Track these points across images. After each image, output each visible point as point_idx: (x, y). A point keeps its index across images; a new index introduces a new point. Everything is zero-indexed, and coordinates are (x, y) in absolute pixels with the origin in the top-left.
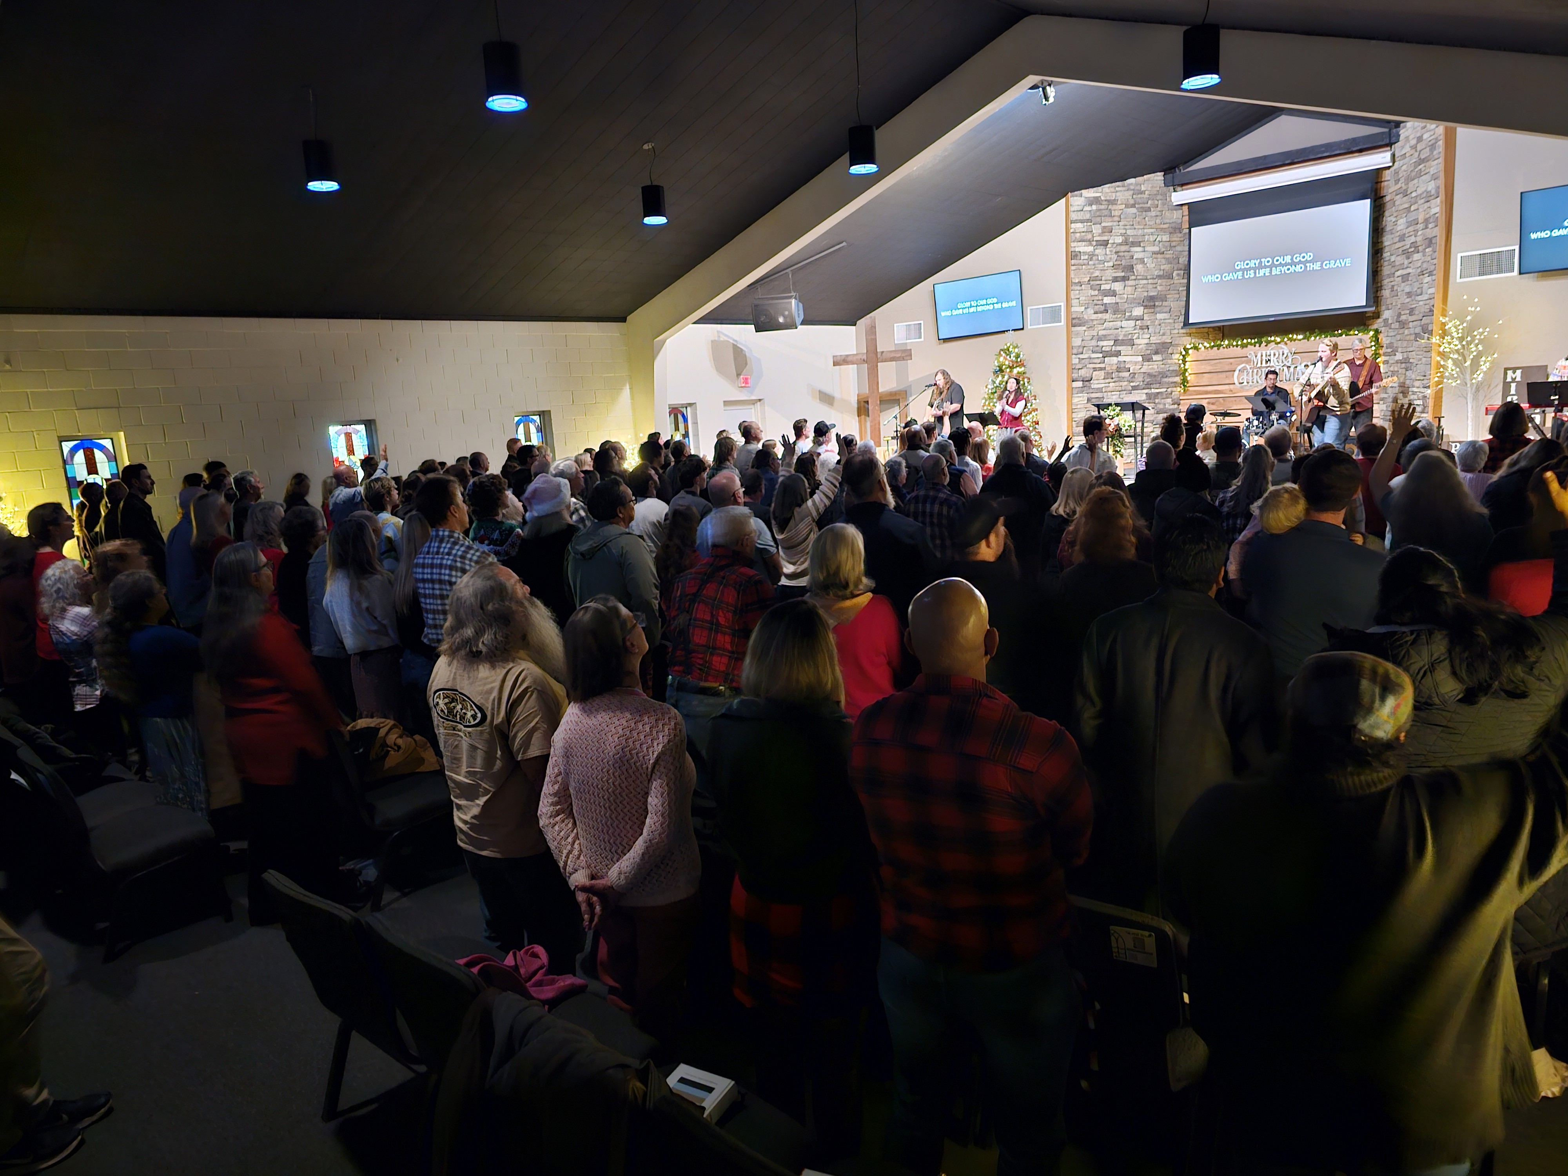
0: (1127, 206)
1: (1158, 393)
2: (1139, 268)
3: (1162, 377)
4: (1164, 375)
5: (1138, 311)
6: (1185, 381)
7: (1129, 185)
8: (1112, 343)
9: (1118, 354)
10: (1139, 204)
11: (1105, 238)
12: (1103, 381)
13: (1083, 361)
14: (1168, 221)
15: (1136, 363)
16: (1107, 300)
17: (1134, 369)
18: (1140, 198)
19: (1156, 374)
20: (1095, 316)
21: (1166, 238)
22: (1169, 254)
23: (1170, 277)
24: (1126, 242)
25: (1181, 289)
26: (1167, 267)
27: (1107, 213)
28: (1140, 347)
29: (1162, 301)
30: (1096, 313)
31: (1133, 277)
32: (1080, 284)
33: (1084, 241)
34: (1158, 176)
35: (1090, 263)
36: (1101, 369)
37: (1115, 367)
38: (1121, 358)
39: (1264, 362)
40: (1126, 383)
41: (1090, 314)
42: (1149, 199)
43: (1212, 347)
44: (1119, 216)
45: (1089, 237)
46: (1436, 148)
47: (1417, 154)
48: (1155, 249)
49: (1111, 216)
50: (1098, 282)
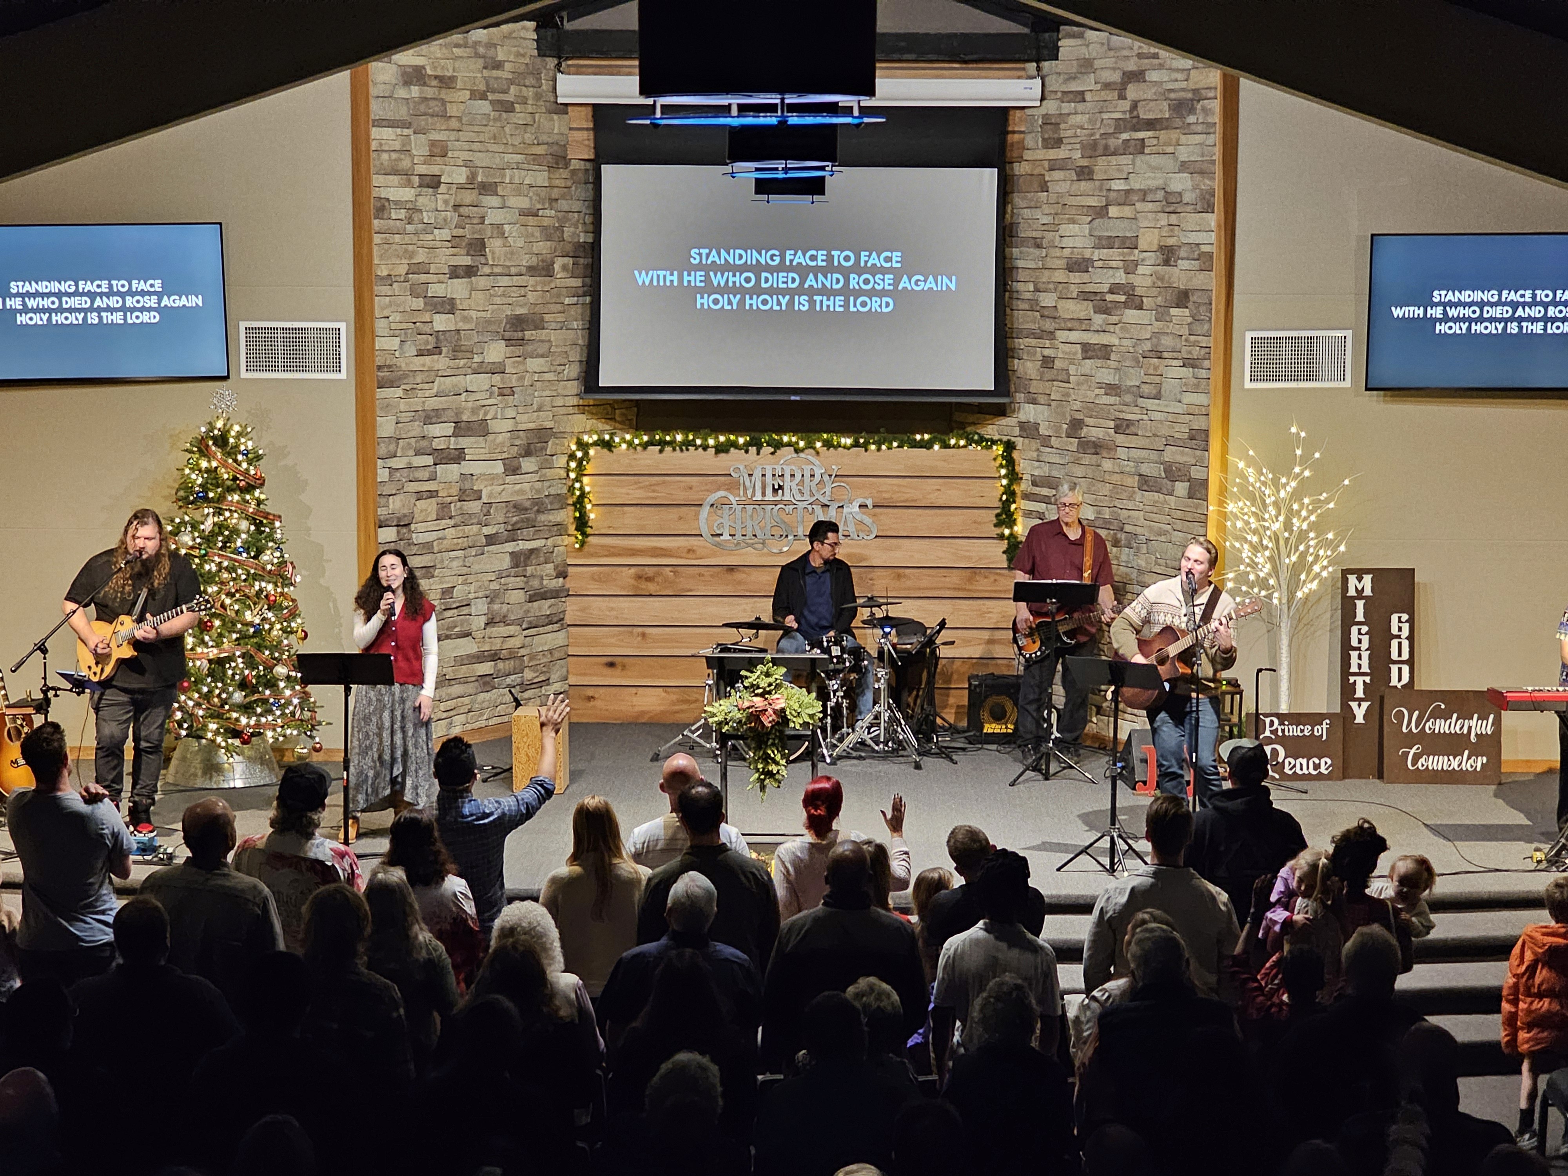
0: (473, 95)
1: (532, 551)
2: (494, 245)
3: (538, 511)
4: (539, 506)
5: (496, 352)
6: (582, 523)
7: (476, 43)
8: (449, 429)
9: (458, 456)
10: (494, 91)
11: (435, 170)
12: (432, 526)
13: (397, 475)
15: (493, 478)
16: (441, 322)
17: (490, 496)
18: (496, 78)
19: (527, 504)
20: (418, 363)
21: (541, 177)
22: (549, 217)
23: (544, 270)
24: (471, 183)
25: (567, 301)
26: (543, 247)
27: (437, 107)
28: (500, 437)
29: (536, 328)
30: (419, 354)
31: (487, 270)
32: (389, 280)
33: (395, 172)
34: (524, 28)
35: (410, 228)
36: (432, 494)
37: (455, 491)
38: (466, 467)
39: (769, 491)
40: (475, 528)
41: (409, 361)
42: (511, 82)
43: (645, 446)
44: (459, 119)
45: (406, 163)
46: (1192, 111)
47: (1126, 105)
48: (523, 203)
49: (445, 116)
50: (423, 278)
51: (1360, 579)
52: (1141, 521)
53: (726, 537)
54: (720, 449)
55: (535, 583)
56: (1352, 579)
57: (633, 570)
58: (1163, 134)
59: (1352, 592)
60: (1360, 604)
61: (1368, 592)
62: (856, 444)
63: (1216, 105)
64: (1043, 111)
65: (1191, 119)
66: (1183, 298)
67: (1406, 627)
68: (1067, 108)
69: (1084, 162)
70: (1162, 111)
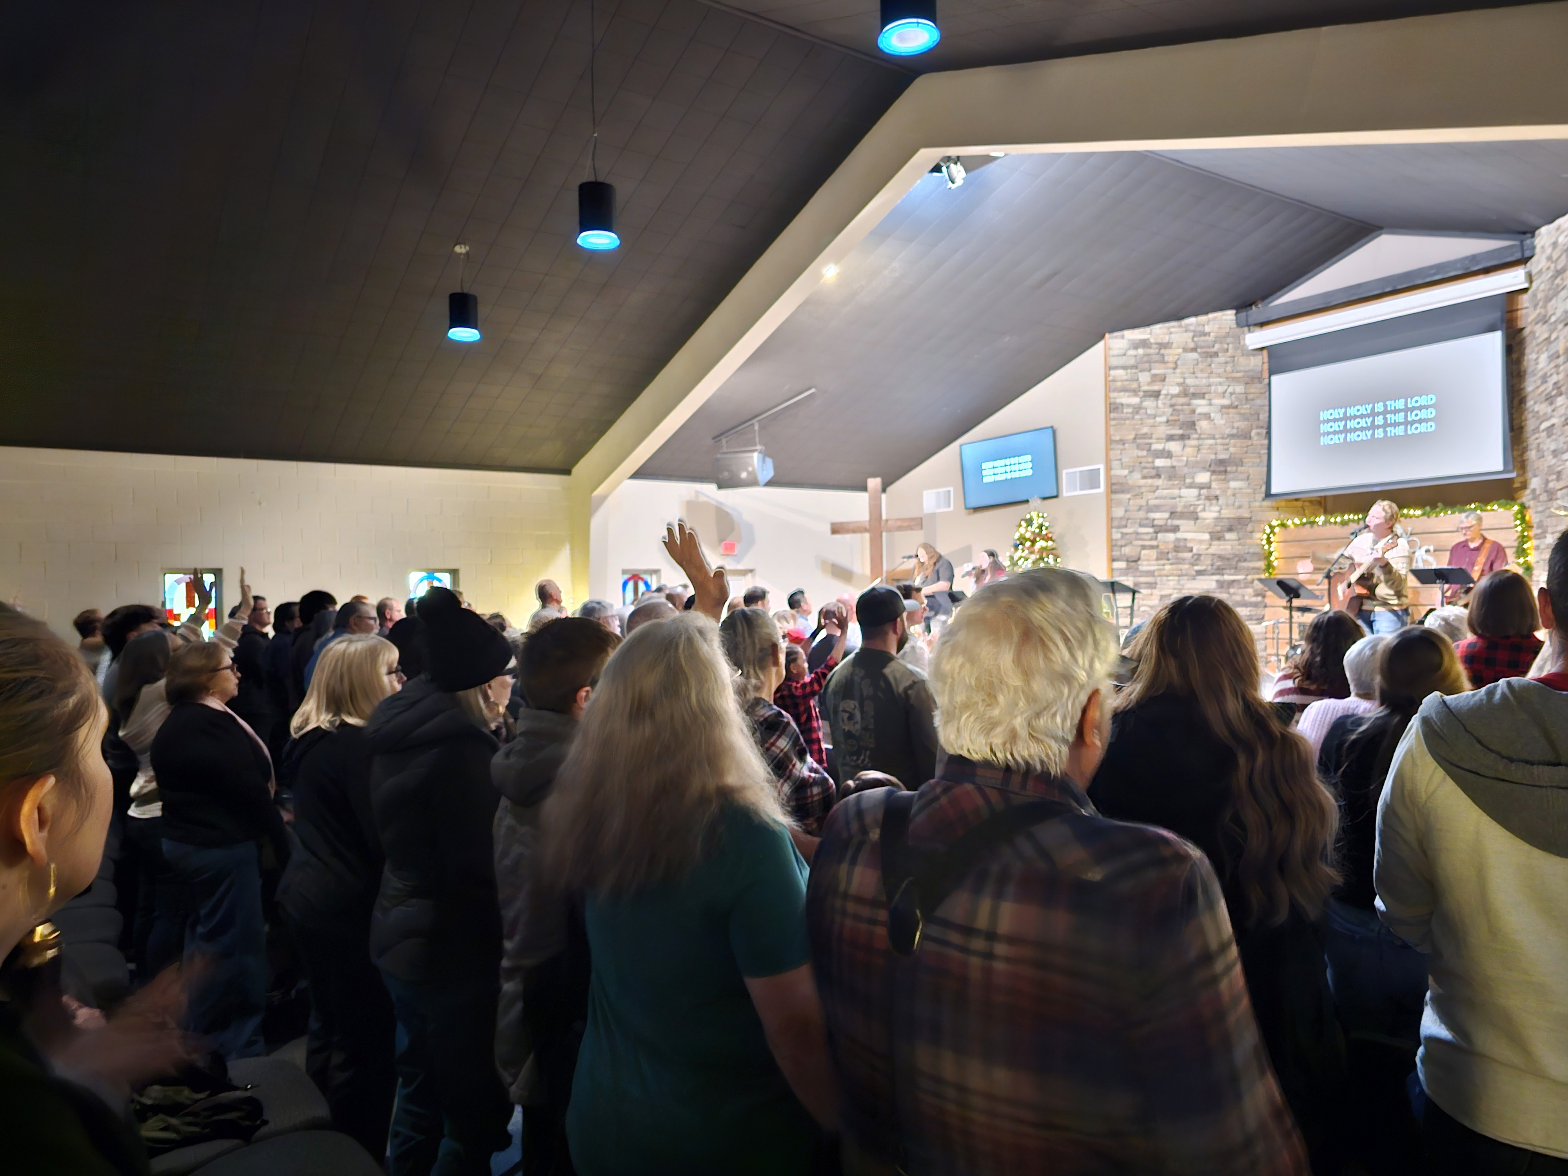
0: (1185, 350)
1: (1233, 581)
2: (1203, 425)
3: (1239, 561)
4: (1241, 558)
5: (1203, 477)
6: (1270, 568)
7: (1188, 325)
8: (1167, 515)
9: (1175, 529)
10: (1202, 347)
11: (1156, 387)
12: (1154, 562)
13: (1128, 536)
14: (1242, 369)
15: (1201, 542)
16: (1159, 462)
17: (1198, 550)
18: (1204, 341)
19: (1231, 556)
20: (1143, 482)
21: (1240, 389)
22: (1245, 408)
23: (1246, 436)
24: (1185, 393)
27: (1157, 358)
28: (1207, 521)
29: (1237, 466)
30: (1144, 477)
31: (1195, 436)
32: (1122, 442)
33: (1128, 391)
34: (1226, 315)
35: (1136, 417)
36: (1154, 547)
37: (1171, 546)
38: (1179, 535)
40: (1187, 566)
41: (1138, 481)
42: (1215, 342)
43: (1304, 525)
44: (1175, 362)
45: (1135, 386)
48: (1226, 402)
49: (1163, 362)
50: (1147, 441)
54: (1343, 523)
64: (1532, 289)
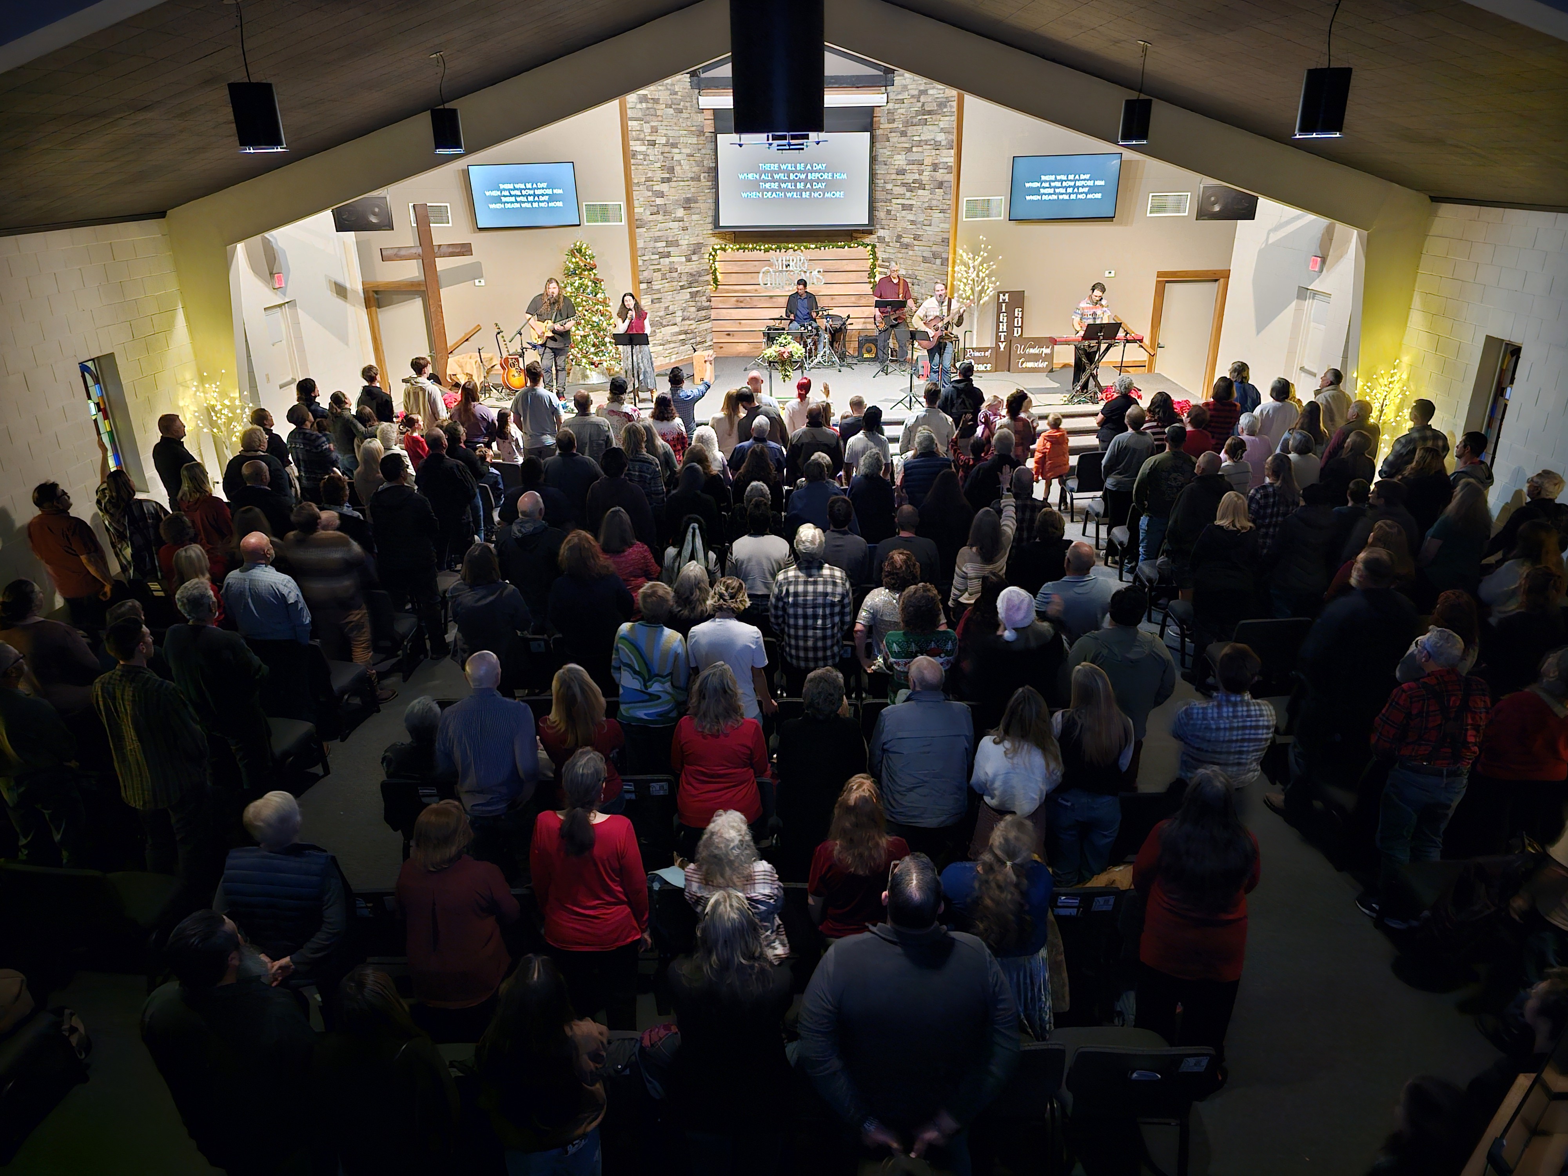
0: (667, 106)
1: (697, 292)
2: (677, 169)
3: (699, 276)
4: (700, 274)
5: (680, 213)
6: (716, 280)
7: (667, 84)
8: (664, 244)
9: (668, 255)
10: (675, 104)
11: (653, 138)
12: (660, 282)
13: (646, 262)
14: (695, 124)
15: (681, 263)
17: (681, 270)
18: (675, 98)
19: (695, 273)
20: (651, 218)
21: (694, 140)
22: (698, 157)
23: (697, 179)
24: (667, 143)
25: (706, 191)
26: (696, 169)
27: (653, 112)
28: (683, 247)
29: (696, 203)
30: (651, 214)
31: (675, 179)
32: (638, 184)
33: (638, 140)
34: (686, 77)
35: (645, 163)
36: (659, 270)
37: (667, 269)
38: (671, 259)
39: (784, 266)
40: (676, 283)
41: (647, 217)
42: (681, 100)
43: (738, 250)
44: (662, 116)
45: (642, 136)
46: (946, 106)
47: (920, 104)
48: (688, 151)
49: (656, 116)
50: (651, 183)
51: (1004, 295)
52: (923, 275)
53: (769, 285)
54: (766, 251)
55: (699, 304)
56: (1001, 295)
57: (735, 298)
58: (934, 117)
59: (1001, 301)
60: (1004, 305)
61: (1007, 300)
62: (816, 248)
63: (955, 104)
64: (887, 107)
65: (945, 110)
66: (940, 185)
67: (1020, 313)
68: (897, 106)
69: (903, 129)
70: (933, 106)
